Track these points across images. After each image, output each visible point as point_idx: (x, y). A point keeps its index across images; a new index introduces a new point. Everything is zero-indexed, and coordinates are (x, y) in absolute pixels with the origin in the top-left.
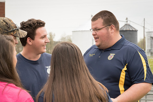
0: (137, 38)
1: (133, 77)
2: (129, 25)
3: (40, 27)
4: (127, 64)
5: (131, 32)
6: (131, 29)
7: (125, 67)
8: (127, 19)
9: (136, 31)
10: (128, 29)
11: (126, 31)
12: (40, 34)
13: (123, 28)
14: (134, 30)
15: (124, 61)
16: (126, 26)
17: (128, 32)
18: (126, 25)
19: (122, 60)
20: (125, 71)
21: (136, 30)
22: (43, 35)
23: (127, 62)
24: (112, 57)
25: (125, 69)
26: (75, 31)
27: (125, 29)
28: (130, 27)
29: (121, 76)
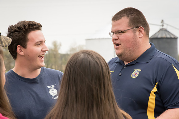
0: (177, 48)
1: (166, 101)
2: (166, 30)
4: (157, 84)
5: (169, 40)
6: (168, 36)
7: (155, 87)
8: (162, 21)
9: (176, 39)
10: (164, 36)
11: (162, 38)
13: (157, 34)
14: (172, 37)
15: (153, 79)
16: (161, 32)
17: (164, 39)
18: (161, 30)
19: (151, 77)
20: (155, 93)
21: (176, 37)
23: (158, 80)
24: (137, 74)
25: (155, 89)
26: (89, 40)
27: (159, 36)
28: (167, 33)
29: (150, 100)
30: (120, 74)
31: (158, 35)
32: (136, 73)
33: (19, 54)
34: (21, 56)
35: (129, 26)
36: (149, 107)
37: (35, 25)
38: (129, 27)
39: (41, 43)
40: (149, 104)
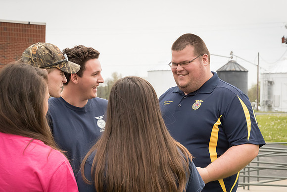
1: (231, 136)
2: (235, 63)
3: (93, 58)
4: (221, 116)
5: (238, 73)
6: (238, 69)
7: (219, 120)
8: (232, 52)
9: (246, 72)
10: (233, 69)
11: (230, 71)
12: (91, 69)
13: (225, 67)
14: (242, 70)
15: (217, 112)
16: (230, 64)
17: (233, 72)
18: (230, 62)
21: (246, 70)
22: (95, 71)
24: (199, 106)
28: (236, 66)
29: (212, 134)
30: (180, 105)
31: (227, 68)
32: (197, 105)
33: (72, 82)
34: (74, 84)
35: (195, 54)
36: (212, 142)
37: (95, 53)
38: (194, 56)
39: (98, 73)
40: (212, 138)
